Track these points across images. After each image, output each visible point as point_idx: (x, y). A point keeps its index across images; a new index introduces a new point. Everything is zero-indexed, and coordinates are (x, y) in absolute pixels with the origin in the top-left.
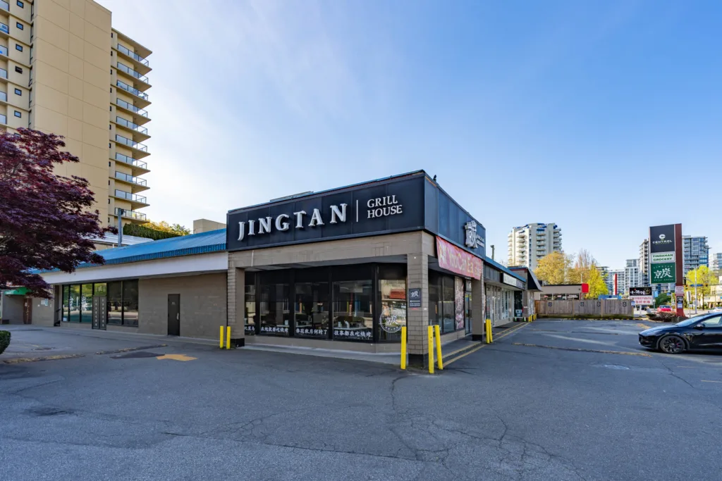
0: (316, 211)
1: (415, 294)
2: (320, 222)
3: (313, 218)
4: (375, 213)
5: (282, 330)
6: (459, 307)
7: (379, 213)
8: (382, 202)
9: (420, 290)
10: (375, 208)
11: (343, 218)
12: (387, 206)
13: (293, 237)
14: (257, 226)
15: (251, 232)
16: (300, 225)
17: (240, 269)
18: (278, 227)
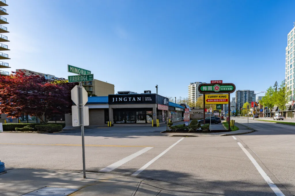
0: (134, 98)
2: (135, 100)
4: (147, 100)
5: (123, 122)
6: (163, 116)
8: (148, 98)
9: (155, 114)
11: (140, 100)
13: (128, 102)
14: (118, 99)
15: (116, 101)
16: (130, 100)
17: (112, 108)
18: (125, 100)
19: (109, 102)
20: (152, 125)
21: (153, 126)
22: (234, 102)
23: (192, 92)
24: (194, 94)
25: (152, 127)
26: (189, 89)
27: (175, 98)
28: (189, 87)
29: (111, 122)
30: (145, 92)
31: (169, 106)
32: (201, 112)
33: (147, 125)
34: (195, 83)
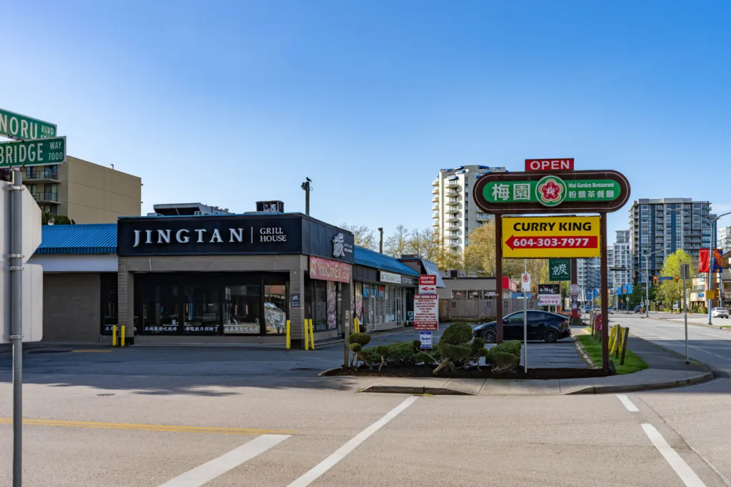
0: (216, 231)
1: (295, 298)
2: (220, 240)
3: (214, 236)
4: (266, 239)
5: (170, 329)
7: (269, 239)
8: (271, 231)
9: (298, 295)
10: (266, 235)
11: (240, 239)
12: (275, 235)
13: (193, 249)
14: (155, 236)
15: (149, 241)
16: (200, 240)
17: (131, 272)
18: (179, 240)
19: (118, 248)
20: (285, 341)
21: (288, 346)
22: (623, 247)
23: (447, 208)
24: (455, 214)
25: (286, 349)
26: (437, 193)
27: (381, 230)
28: (437, 185)
29: (123, 328)
30: (260, 206)
31: (355, 266)
32: (485, 292)
33: (267, 342)
34: (462, 168)
